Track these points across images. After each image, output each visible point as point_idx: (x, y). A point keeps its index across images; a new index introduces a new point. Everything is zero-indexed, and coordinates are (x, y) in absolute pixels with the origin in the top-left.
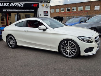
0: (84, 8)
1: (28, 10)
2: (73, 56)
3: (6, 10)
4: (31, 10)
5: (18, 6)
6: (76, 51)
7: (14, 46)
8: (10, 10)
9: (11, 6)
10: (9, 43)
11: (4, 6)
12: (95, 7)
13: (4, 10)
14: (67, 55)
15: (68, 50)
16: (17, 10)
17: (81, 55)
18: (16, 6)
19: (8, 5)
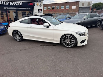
0: (65, 7)
1: (25, 8)
2: (71, 46)
3: (6, 8)
4: (28, 8)
5: (17, 5)
6: (74, 43)
7: (20, 39)
8: (9, 8)
9: (10, 4)
10: (15, 38)
11: (4, 4)
12: (73, 6)
13: (4, 8)
14: (67, 46)
15: (68, 42)
16: (16, 8)
17: (78, 45)
18: (15, 4)
19: (8, 4)
